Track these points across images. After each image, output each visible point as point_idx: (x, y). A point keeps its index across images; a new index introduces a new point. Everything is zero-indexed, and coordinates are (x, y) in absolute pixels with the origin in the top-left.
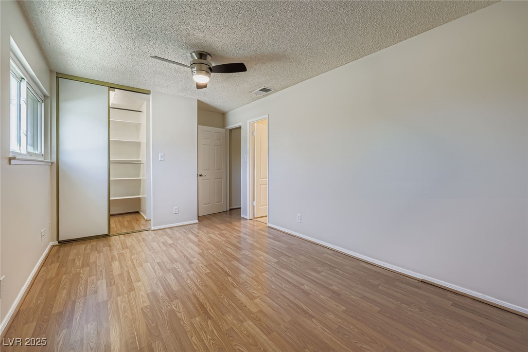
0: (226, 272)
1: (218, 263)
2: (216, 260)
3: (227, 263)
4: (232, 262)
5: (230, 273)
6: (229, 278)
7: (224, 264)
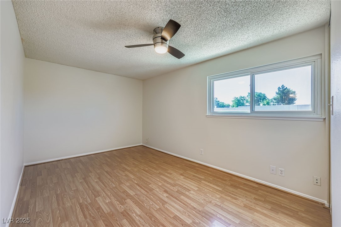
0: (139, 186)
1: (146, 193)
2: (148, 195)
3: (139, 193)
4: (134, 194)
5: (136, 185)
6: (136, 182)
7: (140, 191)
